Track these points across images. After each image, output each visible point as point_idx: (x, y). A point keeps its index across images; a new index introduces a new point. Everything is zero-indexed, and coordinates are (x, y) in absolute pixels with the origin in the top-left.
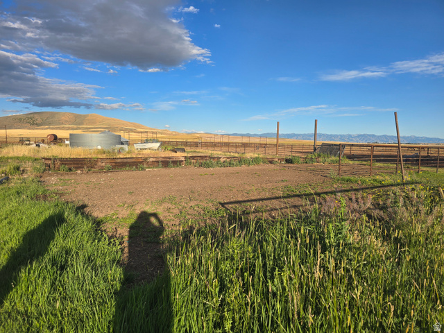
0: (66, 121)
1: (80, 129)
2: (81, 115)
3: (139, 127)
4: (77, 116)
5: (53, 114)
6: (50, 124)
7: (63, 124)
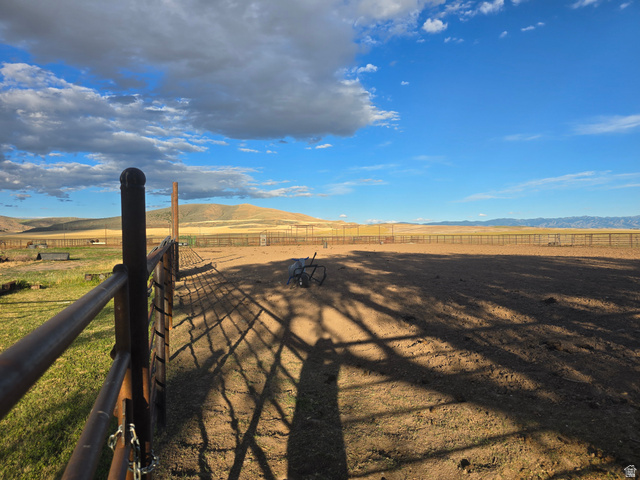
0: (211, 215)
1: (226, 224)
2: (230, 207)
3: (303, 219)
4: (225, 209)
5: (196, 209)
6: (191, 220)
7: (207, 219)
